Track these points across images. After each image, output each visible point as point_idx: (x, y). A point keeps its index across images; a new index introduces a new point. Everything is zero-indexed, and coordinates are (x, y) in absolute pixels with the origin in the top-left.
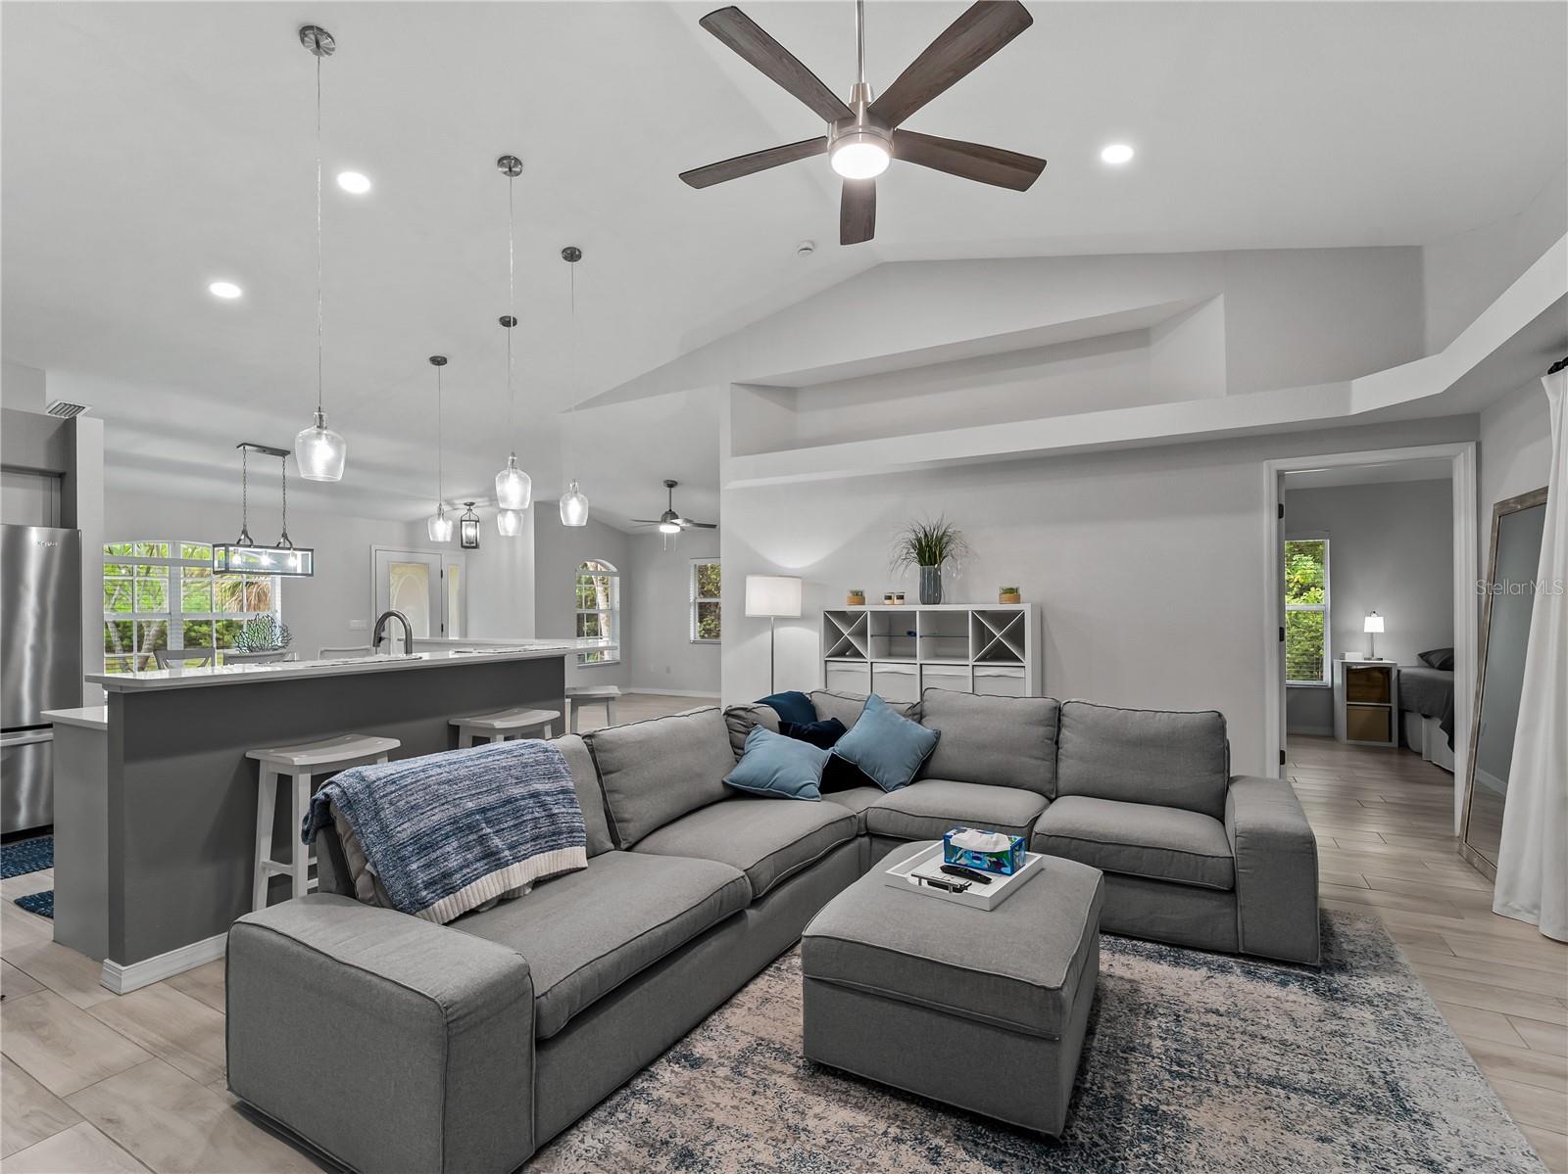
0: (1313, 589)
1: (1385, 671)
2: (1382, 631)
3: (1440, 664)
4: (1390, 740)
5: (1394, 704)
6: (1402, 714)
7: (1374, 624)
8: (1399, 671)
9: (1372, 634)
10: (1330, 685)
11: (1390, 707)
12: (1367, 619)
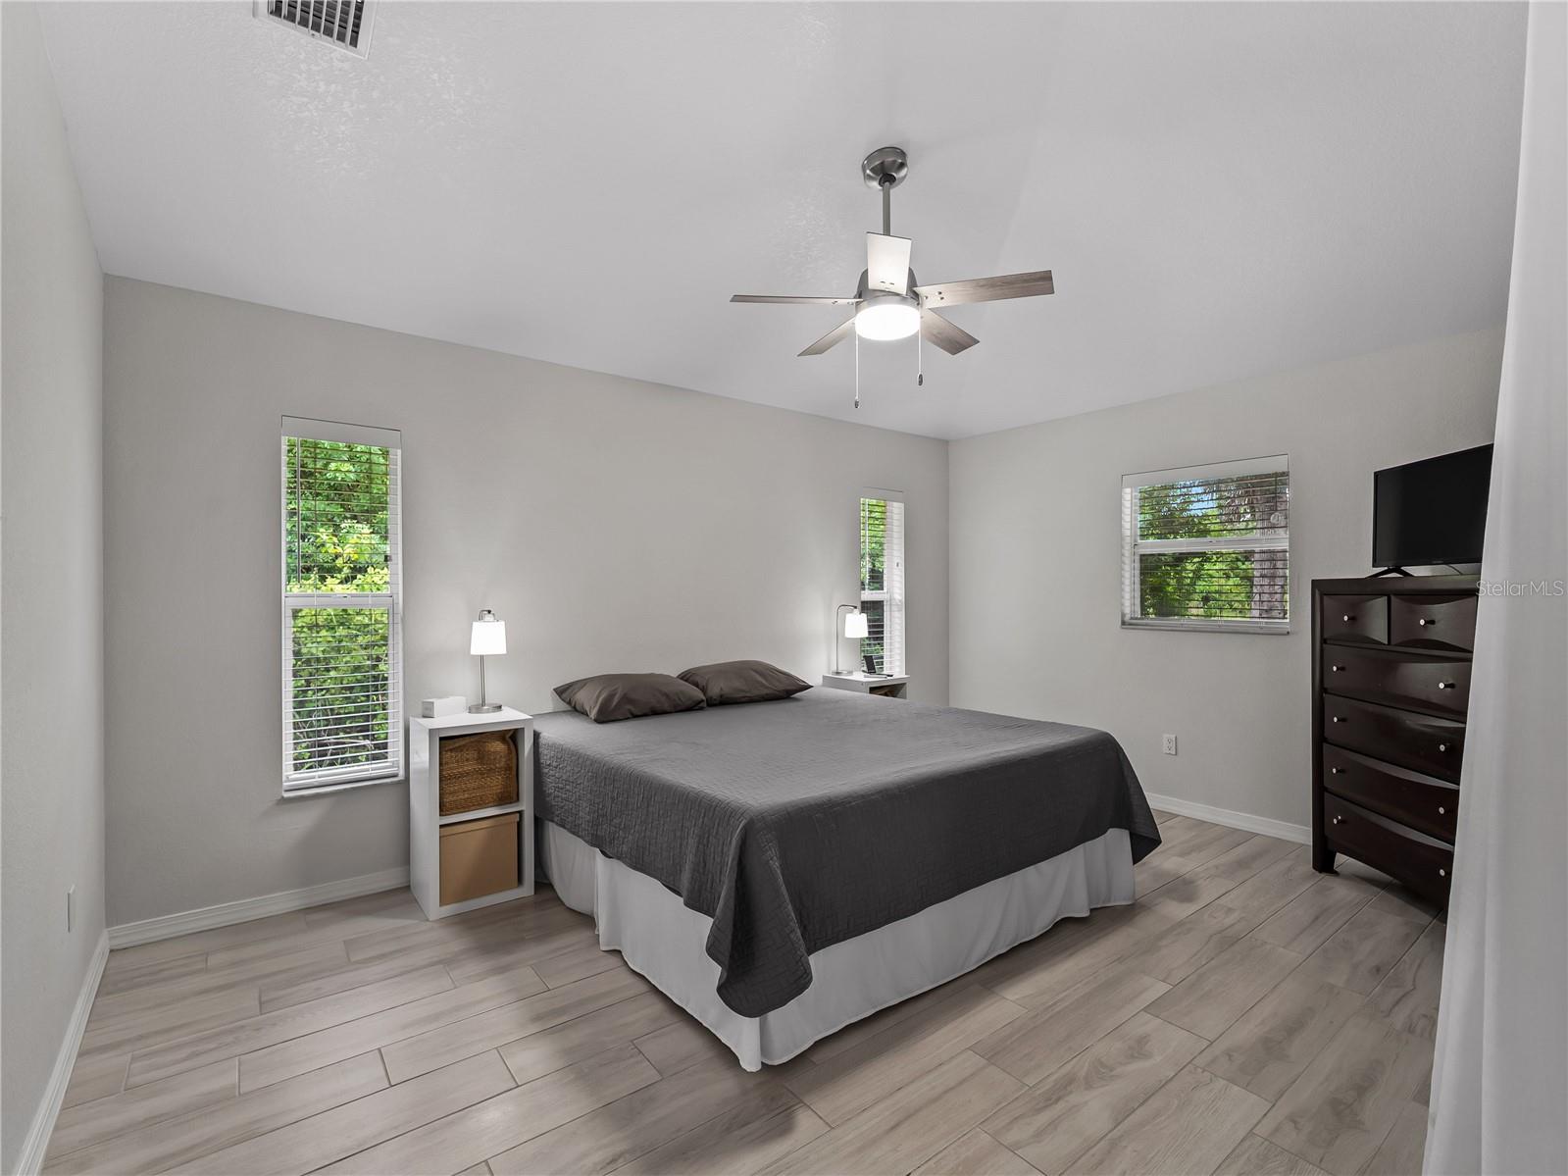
0: (370, 570)
1: (511, 737)
2: (505, 652)
3: (600, 711)
4: (520, 880)
5: (526, 805)
6: (539, 823)
7: (489, 638)
8: (536, 735)
9: (482, 657)
10: (401, 773)
11: (520, 813)
12: (476, 625)
